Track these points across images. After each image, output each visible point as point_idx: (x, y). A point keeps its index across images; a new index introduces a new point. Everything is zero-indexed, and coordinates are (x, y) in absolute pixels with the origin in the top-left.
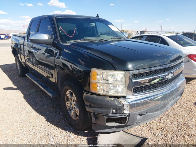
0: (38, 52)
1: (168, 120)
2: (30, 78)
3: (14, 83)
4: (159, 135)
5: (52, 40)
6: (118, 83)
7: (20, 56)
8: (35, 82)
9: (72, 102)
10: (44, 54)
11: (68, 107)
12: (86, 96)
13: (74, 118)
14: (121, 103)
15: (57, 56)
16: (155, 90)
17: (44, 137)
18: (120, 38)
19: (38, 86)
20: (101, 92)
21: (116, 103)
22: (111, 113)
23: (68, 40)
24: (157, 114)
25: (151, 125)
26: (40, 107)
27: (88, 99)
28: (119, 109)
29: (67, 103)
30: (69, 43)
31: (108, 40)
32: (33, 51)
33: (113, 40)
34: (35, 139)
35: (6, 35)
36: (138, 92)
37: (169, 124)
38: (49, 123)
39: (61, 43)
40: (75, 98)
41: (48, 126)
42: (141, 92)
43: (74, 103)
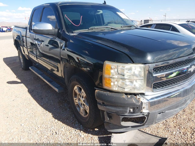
0: (41, 43)
1: (185, 116)
2: (34, 71)
3: (18, 77)
4: (177, 133)
5: (57, 30)
6: (135, 78)
7: (23, 48)
8: (39, 76)
9: (81, 98)
10: (47, 46)
11: (76, 104)
12: (98, 93)
13: (83, 115)
14: (139, 101)
15: (63, 48)
16: (176, 84)
17: (52, 136)
18: (131, 26)
19: (43, 80)
20: (115, 89)
21: (134, 101)
22: (128, 112)
23: (75, 30)
24: (177, 111)
25: (167, 122)
26: (46, 103)
27: (101, 97)
28: (137, 108)
29: (75, 99)
30: (76, 33)
31: (118, 29)
32: (36, 42)
33: (124, 28)
34: (42, 138)
35: (8, 27)
36: (158, 88)
37: (187, 120)
38: (56, 120)
39: (67, 33)
40: (84, 94)
41: (56, 124)
42: (162, 88)
43: (84, 99)
